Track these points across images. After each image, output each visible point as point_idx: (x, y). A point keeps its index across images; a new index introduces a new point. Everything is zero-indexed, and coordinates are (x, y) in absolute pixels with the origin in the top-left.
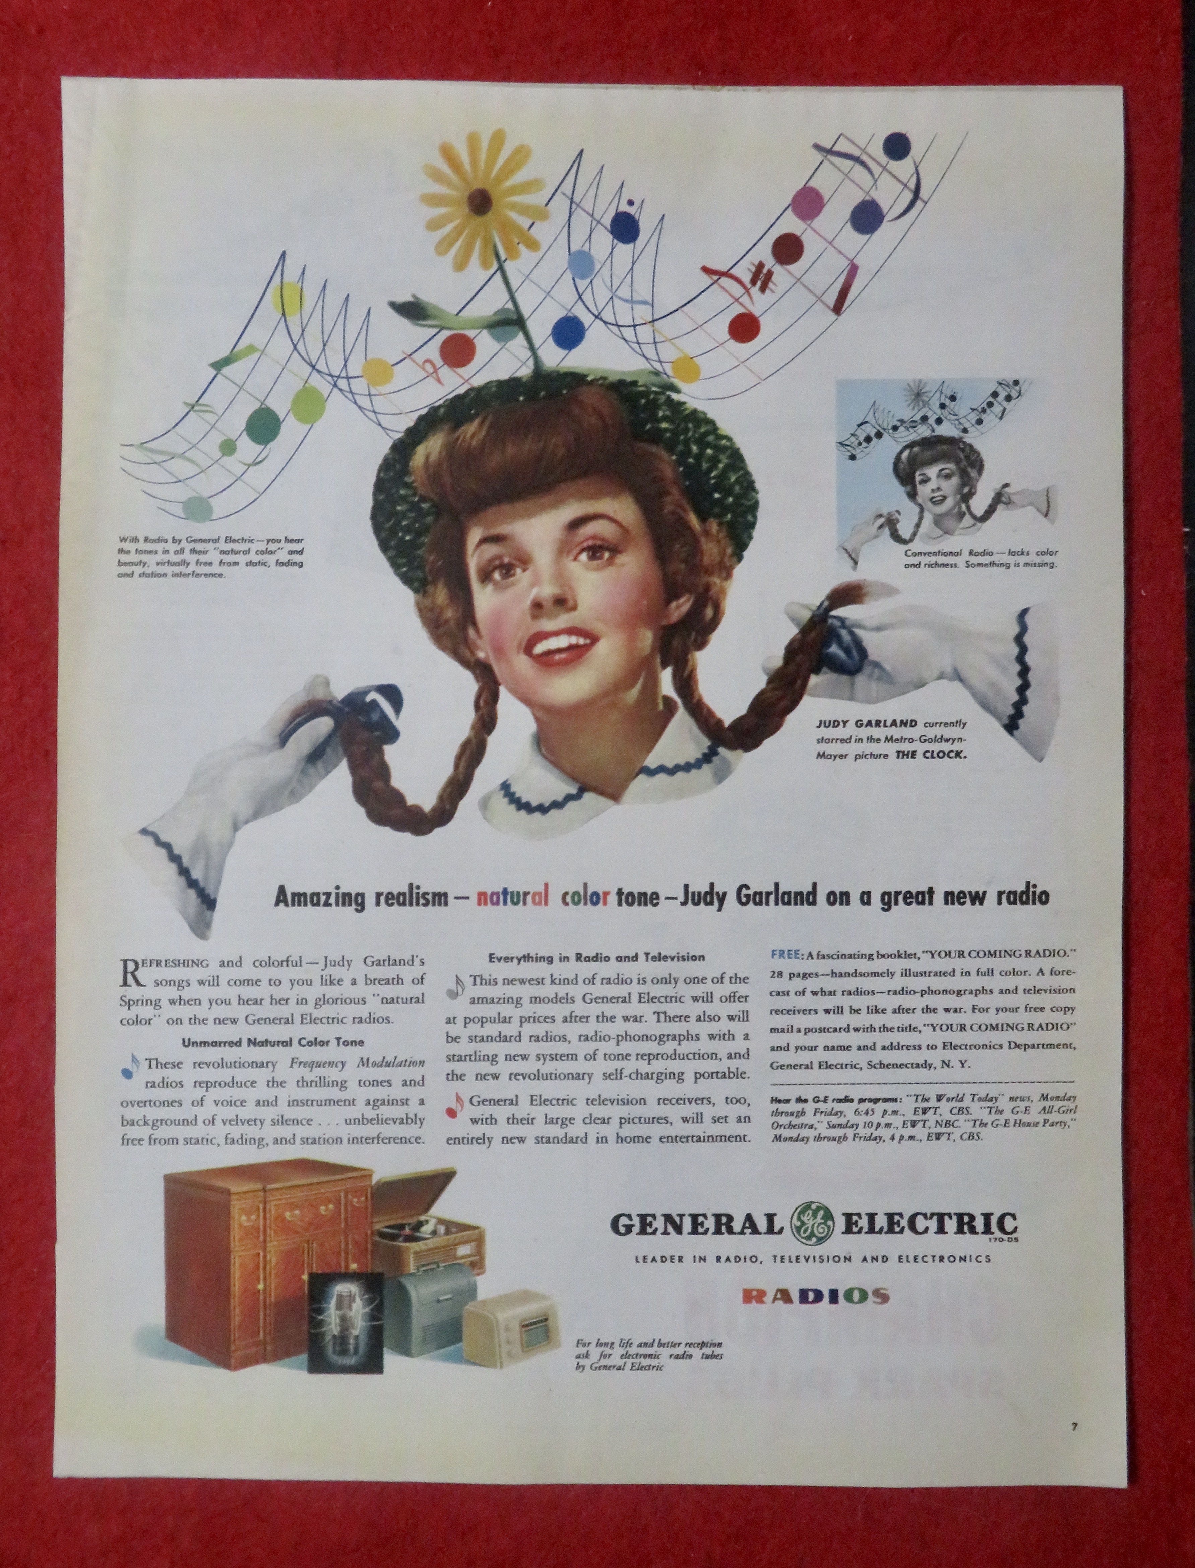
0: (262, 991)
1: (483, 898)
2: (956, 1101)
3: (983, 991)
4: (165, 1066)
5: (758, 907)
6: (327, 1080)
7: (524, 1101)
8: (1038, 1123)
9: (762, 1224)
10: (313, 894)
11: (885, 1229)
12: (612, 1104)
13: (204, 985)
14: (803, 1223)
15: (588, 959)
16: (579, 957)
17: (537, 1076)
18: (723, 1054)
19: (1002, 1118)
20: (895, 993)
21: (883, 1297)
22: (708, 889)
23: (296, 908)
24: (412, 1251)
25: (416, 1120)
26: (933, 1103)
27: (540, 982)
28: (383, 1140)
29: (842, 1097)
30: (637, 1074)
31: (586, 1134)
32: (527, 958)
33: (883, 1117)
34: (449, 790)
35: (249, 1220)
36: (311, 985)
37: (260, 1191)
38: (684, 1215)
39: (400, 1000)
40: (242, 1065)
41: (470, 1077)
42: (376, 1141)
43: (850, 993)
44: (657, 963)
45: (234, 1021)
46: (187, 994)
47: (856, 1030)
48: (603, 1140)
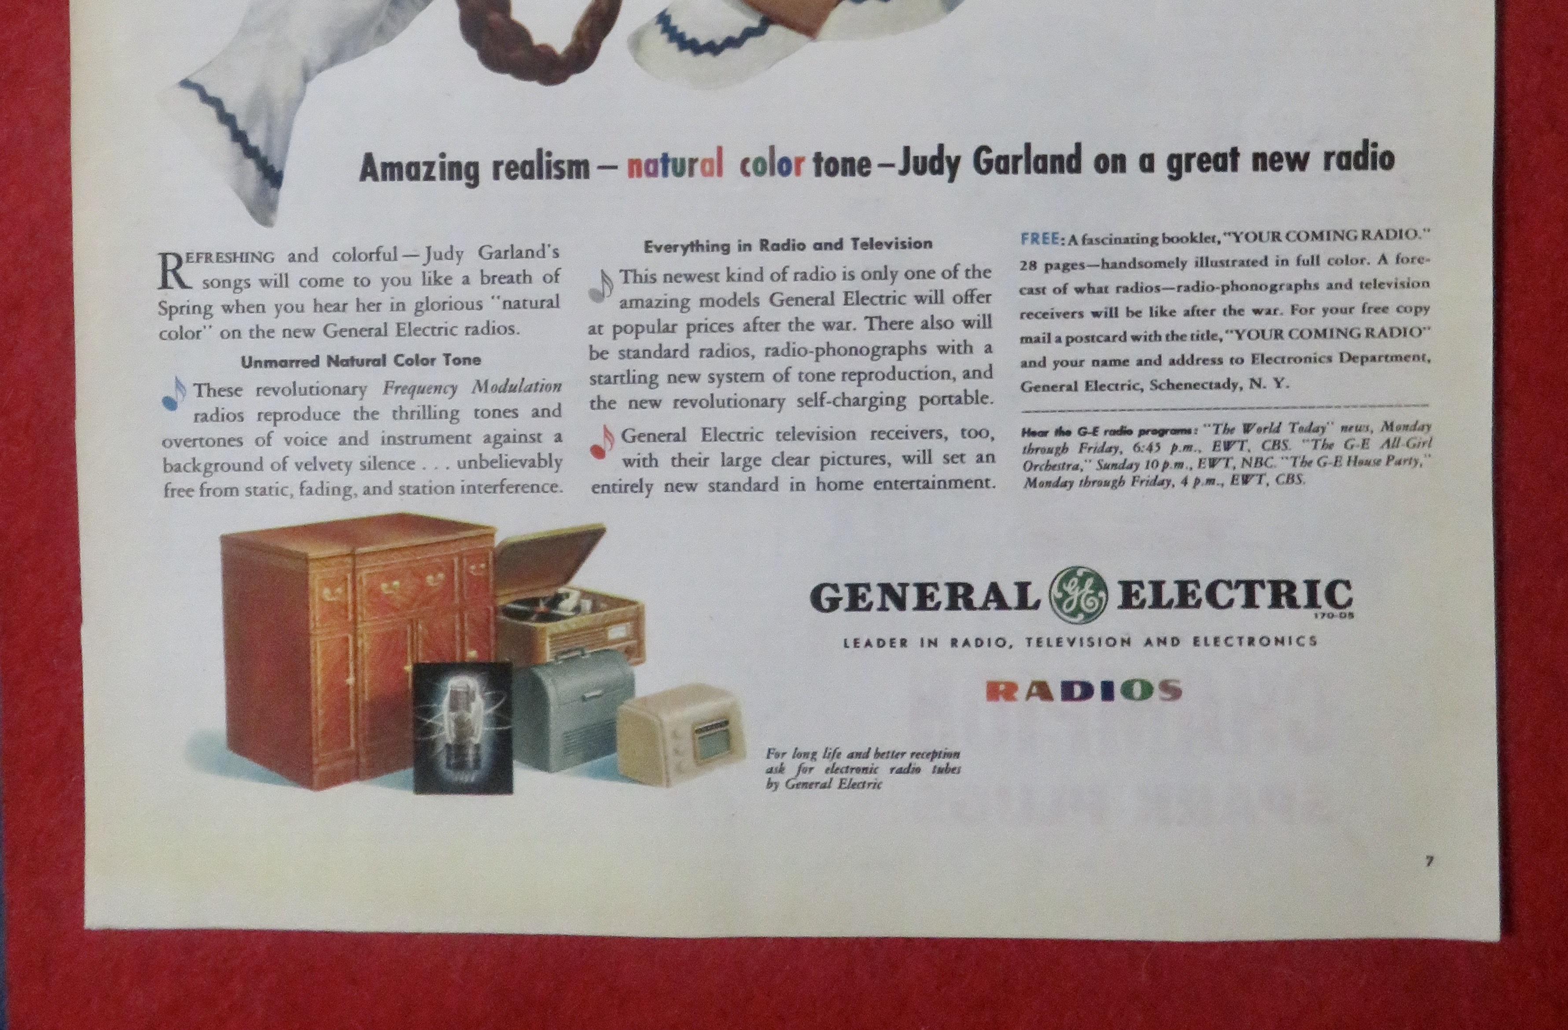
0: (346, 294)
1: (636, 167)
2: (1270, 432)
3: (1306, 285)
4: (219, 393)
5: (1003, 176)
6: (433, 409)
7: (694, 435)
8: (1380, 461)
9: (1011, 596)
10: (410, 165)
11: (1176, 602)
12: (810, 438)
13: (269, 285)
14: (1066, 595)
15: (777, 247)
16: (764, 244)
17: (712, 403)
18: (957, 373)
19: (1331, 455)
20: (1187, 289)
21: (1173, 691)
22: (935, 152)
23: (389, 183)
24: (548, 633)
25: (549, 462)
26: (1238, 435)
27: (713, 278)
28: (508, 488)
29: (1118, 428)
30: (844, 399)
31: (777, 478)
32: (695, 246)
33: (1172, 453)
34: (588, 25)
35: (333, 594)
36: (409, 284)
37: (348, 555)
38: (907, 585)
39: (528, 304)
40: (320, 391)
41: (622, 404)
42: (498, 489)
43: (1126, 290)
44: (869, 251)
45: (309, 333)
46: (246, 297)
47: (1136, 338)
48: (799, 486)
